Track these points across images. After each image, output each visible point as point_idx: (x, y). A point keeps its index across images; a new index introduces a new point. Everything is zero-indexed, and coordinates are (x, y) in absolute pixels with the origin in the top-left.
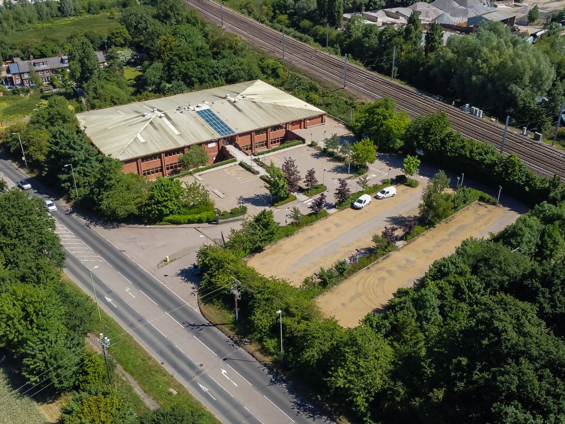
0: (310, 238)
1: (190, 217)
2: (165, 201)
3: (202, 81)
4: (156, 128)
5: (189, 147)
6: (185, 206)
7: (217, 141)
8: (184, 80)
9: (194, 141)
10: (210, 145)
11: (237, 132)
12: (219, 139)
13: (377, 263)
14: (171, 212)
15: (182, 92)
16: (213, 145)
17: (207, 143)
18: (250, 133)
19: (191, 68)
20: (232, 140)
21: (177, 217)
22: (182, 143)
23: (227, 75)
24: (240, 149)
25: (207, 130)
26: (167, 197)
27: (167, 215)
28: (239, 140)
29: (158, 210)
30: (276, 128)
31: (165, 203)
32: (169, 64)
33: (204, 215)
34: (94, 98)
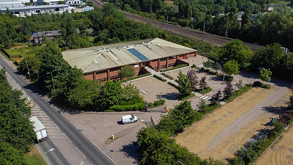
0: (215, 121)
1: (127, 106)
2: (111, 95)
3: (128, 38)
4: (105, 57)
5: (124, 66)
6: (124, 99)
7: (140, 64)
8: (119, 37)
9: (127, 63)
10: (135, 66)
11: (150, 59)
12: (140, 63)
13: (277, 142)
14: (115, 103)
15: (118, 42)
16: (138, 66)
17: (134, 64)
18: (157, 60)
19: (123, 31)
20: (147, 64)
21: (119, 107)
22: (120, 64)
23: (140, 35)
24: (153, 69)
25: (133, 58)
26: (112, 92)
27: (112, 105)
28: (152, 64)
29: (106, 101)
30: (171, 58)
31: (111, 97)
32: (111, 30)
33: (137, 105)
34: (72, 44)
